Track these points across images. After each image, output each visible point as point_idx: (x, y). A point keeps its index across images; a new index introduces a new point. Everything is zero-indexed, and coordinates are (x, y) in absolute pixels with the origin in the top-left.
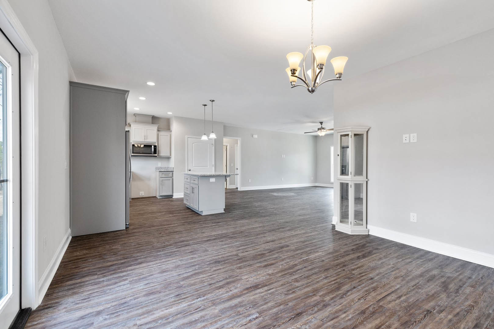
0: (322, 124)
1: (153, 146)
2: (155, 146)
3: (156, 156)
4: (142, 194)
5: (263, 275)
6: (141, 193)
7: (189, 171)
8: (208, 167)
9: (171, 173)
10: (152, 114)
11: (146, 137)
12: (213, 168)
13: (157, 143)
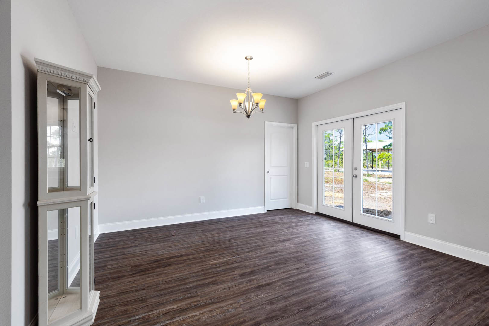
5: (279, 247)
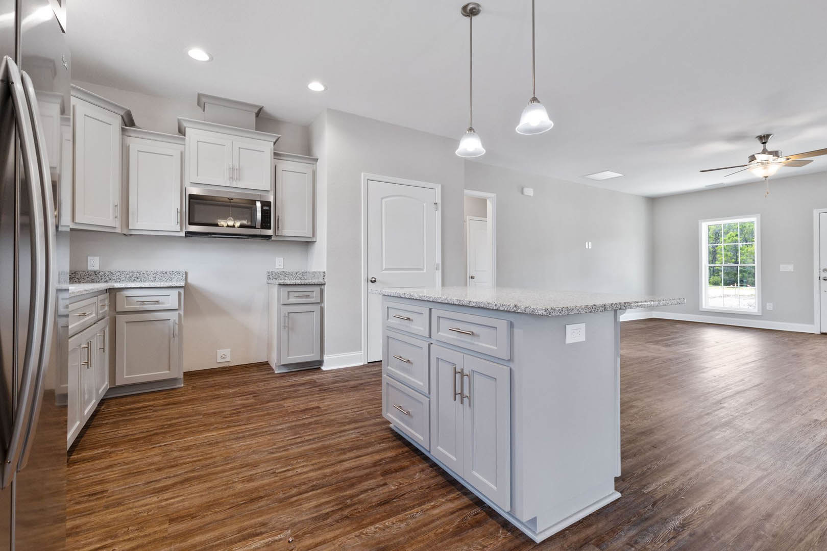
0: (764, 143)
1: (259, 204)
2: (266, 204)
3: (269, 237)
4: (226, 356)
6: (220, 352)
7: (370, 283)
8: (425, 271)
9: (317, 289)
10: (260, 103)
11: (234, 173)
12: (438, 274)
13: (272, 193)
